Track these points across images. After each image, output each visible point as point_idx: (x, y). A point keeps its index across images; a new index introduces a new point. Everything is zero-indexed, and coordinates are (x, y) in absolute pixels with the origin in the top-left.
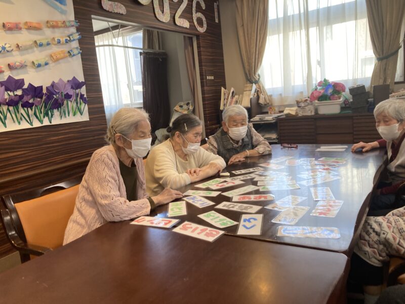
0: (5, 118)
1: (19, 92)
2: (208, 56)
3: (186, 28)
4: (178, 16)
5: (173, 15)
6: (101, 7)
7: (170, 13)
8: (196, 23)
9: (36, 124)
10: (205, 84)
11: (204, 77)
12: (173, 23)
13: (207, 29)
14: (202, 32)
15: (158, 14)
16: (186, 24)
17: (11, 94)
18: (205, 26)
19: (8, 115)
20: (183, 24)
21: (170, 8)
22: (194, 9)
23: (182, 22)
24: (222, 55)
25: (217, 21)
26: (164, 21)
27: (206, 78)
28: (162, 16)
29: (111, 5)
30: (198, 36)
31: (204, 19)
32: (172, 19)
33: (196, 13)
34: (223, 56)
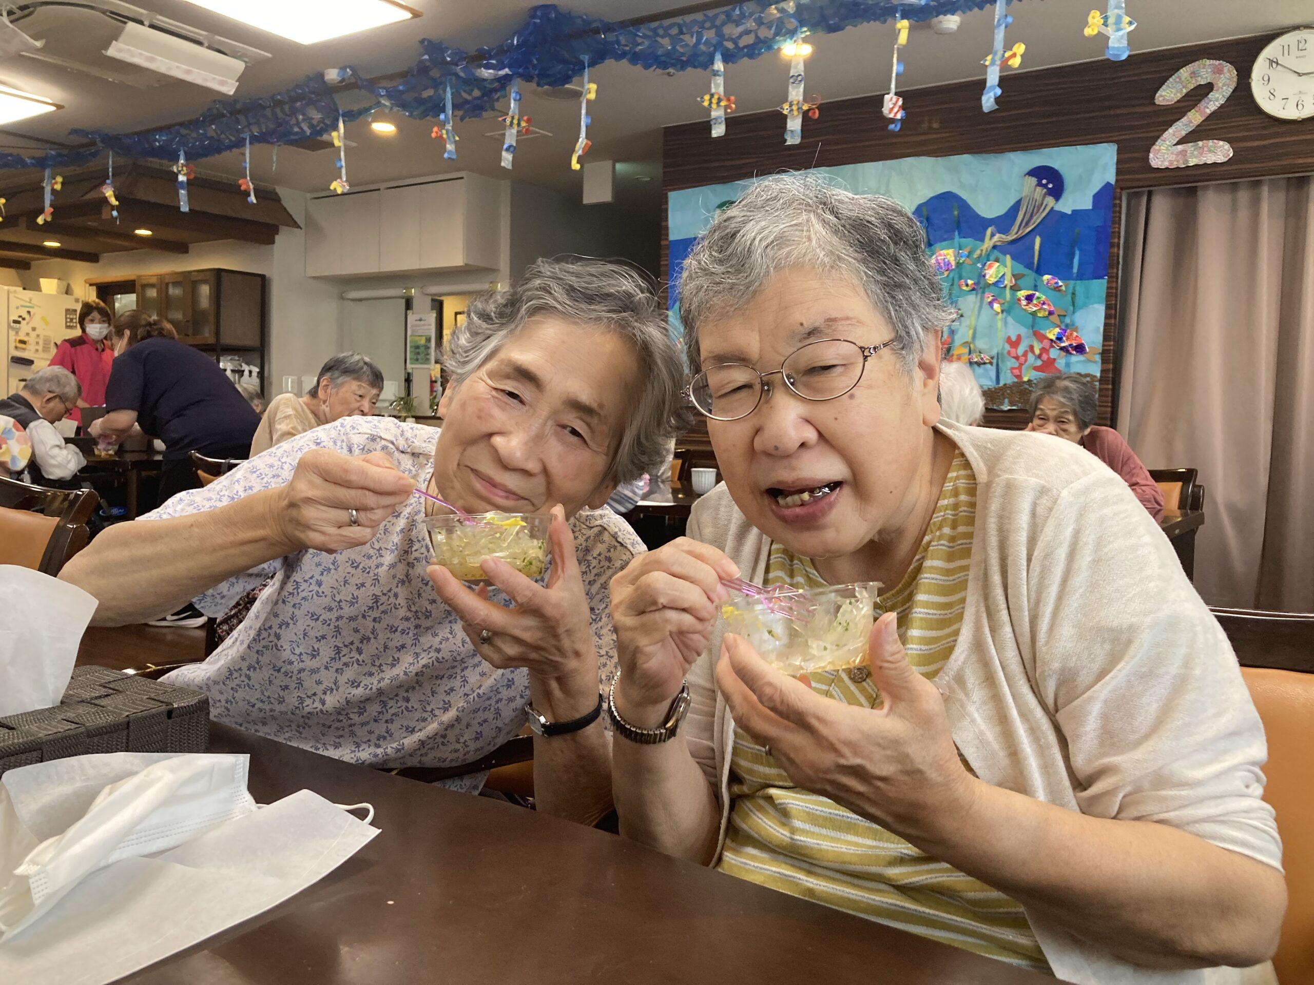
6: (1150, 166)
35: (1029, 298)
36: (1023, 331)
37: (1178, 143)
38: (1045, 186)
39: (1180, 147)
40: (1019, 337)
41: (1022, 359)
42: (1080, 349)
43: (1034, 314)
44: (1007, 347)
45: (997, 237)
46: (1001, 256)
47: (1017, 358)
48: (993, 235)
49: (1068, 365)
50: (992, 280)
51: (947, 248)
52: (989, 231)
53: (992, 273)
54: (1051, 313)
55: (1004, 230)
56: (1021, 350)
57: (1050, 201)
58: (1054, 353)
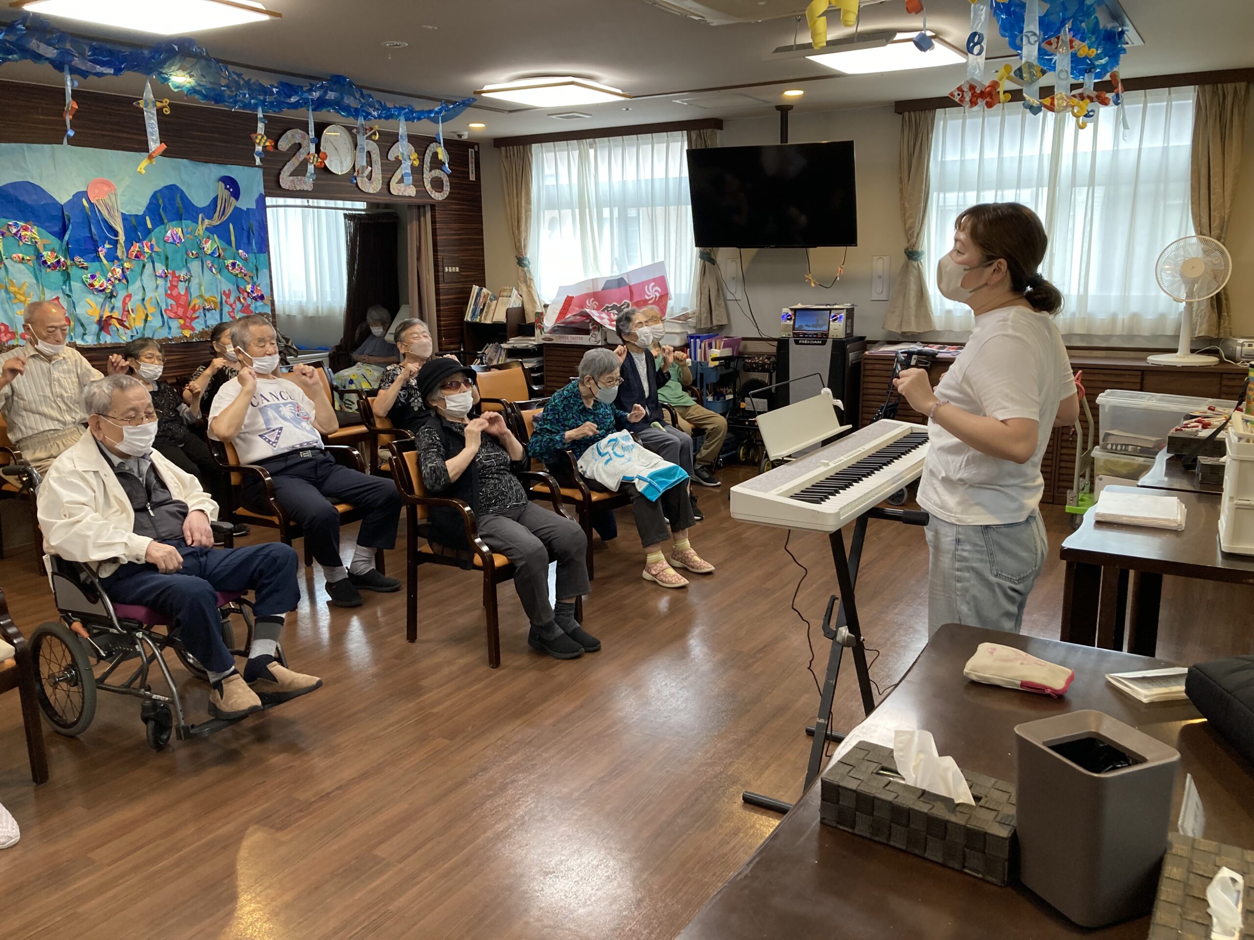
2: (453, 235)
3: (410, 197)
4: (397, 180)
5: (387, 180)
6: (280, 186)
7: (383, 178)
8: (428, 187)
10: (441, 279)
11: (440, 268)
12: (386, 192)
13: (450, 193)
14: (440, 199)
15: (362, 182)
16: (411, 191)
18: (447, 189)
20: (405, 191)
21: (382, 170)
22: (427, 166)
23: (403, 189)
24: (480, 232)
25: (472, 177)
26: (372, 192)
27: (444, 269)
28: (368, 184)
29: (293, 181)
30: (433, 207)
31: (446, 179)
32: (385, 186)
33: (430, 171)
34: (482, 235)
35: (234, 264)
36: (232, 287)
37: (290, 175)
38: (228, 189)
39: (291, 178)
40: (229, 291)
41: (234, 306)
42: (262, 297)
43: (236, 275)
44: (224, 298)
45: (207, 221)
46: (211, 236)
47: (231, 305)
48: (203, 220)
49: (256, 308)
50: (209, 252)
51: (177, 226)
52: (200, 216)
53: (208, 247)
54: (245, 275)
55: (210, 218)
56: (232, 300)
57: (232, 199)
58: (249, 301)
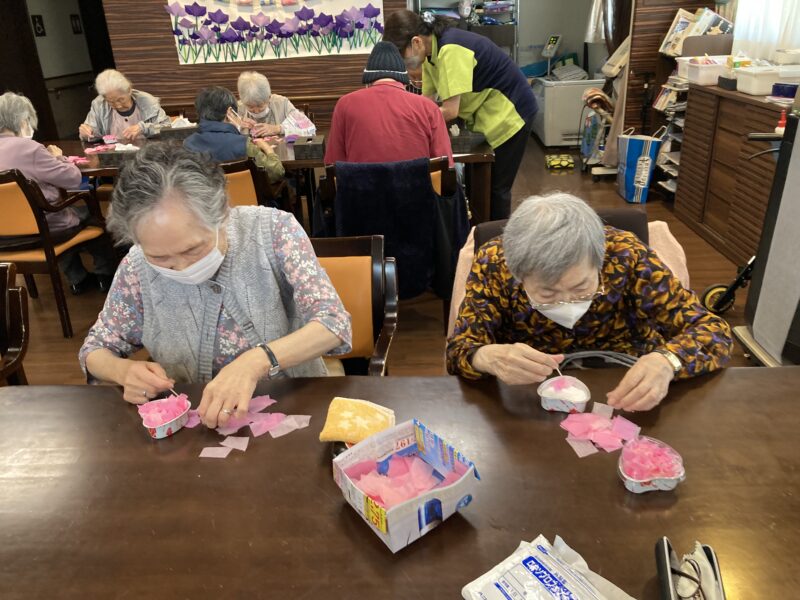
0: (297, 44)
1: (310, 22)
9: (325, 53)
17: (304, 23)
19: (300, 42)
